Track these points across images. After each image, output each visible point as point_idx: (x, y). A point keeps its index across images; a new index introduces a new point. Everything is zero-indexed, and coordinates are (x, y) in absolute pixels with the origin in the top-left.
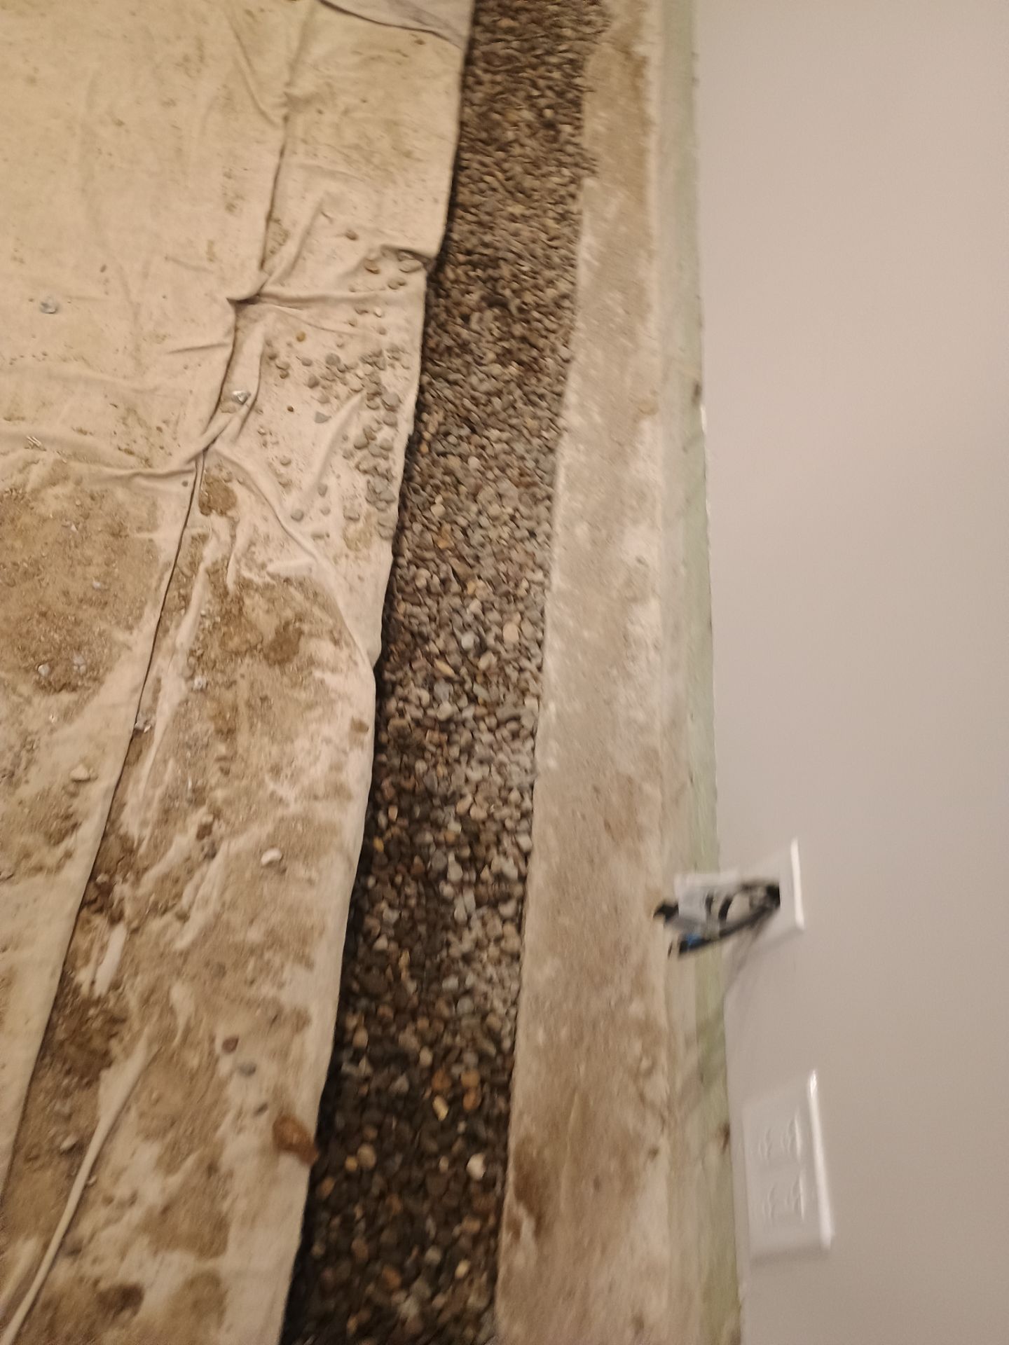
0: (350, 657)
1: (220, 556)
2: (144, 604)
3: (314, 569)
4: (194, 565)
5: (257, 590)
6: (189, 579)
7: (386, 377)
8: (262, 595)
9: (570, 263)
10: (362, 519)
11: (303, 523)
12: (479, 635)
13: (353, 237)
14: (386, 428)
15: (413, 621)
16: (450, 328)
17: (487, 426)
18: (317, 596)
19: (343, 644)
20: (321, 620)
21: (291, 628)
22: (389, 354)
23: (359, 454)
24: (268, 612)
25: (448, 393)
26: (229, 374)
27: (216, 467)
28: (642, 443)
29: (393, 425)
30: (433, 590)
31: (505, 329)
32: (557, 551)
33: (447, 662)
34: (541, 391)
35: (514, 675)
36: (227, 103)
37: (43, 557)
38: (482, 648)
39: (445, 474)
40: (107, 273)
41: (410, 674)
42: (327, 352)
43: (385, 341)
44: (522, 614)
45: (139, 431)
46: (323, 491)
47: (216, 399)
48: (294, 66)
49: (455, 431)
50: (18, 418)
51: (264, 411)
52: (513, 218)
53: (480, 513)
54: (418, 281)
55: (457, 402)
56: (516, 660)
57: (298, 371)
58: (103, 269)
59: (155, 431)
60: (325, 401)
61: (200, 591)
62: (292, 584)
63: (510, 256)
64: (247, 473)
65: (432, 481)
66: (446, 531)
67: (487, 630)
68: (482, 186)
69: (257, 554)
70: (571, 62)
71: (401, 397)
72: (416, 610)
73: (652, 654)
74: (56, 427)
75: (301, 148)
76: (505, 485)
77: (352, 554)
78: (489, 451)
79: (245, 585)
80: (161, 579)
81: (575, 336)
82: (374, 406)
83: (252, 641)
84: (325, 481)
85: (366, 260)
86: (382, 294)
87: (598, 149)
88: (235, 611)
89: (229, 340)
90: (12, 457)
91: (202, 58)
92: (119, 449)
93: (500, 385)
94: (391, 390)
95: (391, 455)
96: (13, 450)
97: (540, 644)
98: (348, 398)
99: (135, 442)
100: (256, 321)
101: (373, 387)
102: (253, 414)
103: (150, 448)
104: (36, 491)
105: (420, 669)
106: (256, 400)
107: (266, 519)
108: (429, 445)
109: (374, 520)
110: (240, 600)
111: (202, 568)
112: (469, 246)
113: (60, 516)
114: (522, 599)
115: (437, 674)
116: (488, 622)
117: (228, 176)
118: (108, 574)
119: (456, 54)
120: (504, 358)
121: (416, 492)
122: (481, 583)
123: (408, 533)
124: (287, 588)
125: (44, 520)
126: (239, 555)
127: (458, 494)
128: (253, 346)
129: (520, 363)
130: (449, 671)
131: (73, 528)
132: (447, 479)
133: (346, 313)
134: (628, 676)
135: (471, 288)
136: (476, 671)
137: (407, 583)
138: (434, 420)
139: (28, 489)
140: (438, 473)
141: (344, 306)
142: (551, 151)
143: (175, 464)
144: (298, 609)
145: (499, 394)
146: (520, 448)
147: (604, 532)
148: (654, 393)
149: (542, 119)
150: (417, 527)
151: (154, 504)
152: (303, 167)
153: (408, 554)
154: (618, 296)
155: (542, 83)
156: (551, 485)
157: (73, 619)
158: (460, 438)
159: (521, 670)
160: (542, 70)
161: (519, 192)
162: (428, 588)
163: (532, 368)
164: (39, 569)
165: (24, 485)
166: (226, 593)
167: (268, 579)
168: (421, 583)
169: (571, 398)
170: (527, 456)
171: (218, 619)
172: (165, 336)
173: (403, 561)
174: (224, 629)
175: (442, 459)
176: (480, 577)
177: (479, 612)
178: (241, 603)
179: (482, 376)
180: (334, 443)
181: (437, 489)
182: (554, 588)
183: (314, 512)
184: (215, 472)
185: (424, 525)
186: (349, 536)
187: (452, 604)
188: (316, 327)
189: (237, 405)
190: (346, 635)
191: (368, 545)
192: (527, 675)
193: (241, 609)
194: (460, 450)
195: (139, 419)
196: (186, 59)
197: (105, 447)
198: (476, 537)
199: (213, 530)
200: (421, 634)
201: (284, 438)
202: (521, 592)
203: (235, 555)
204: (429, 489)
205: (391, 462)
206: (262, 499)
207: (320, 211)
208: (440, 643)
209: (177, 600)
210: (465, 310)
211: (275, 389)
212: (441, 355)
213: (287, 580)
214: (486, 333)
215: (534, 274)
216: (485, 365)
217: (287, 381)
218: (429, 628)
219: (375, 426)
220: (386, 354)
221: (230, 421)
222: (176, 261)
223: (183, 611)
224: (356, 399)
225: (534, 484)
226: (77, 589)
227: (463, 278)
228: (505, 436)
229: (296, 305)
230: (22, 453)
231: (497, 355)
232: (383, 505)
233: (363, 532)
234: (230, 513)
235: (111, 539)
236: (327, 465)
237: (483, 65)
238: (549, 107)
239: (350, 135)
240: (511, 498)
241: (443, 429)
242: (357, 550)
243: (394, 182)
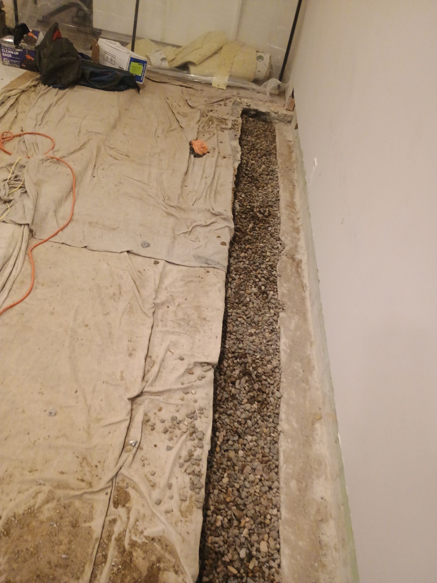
0: (183, 579)
1: (122, 530)
2: (85, 563)
3: (166, 531)
4: (109, 537)
5: (139, 547)
6: (107, 545)
7: (198, 423)
8: (141, 549)
9: (277, 350)
10: (188, 499)
11: (161, 505)
12: (248, 549)
13: (182, 359)
14: (198, 449)
15: (216, 545)
16: (226, 389)
17: (246, 434)
18: (168, 547)
19: (180, 573)
20: (169, 560)
21: (155, 567)
22: (199, 412)
23: (187, 464)
24: (144, 559)
25: (227, 420)
26: (128, 432)
27: (121, 481)
28: (317, 435)
29: (202, 447)
30: (225, 526)
31: (250, 386)
32: (283, 497)
33: (233, 566)
34: (269, 414)
35: (267, 571)
36: (130, 310)
37: (41, 543)
38: (250, 556)
39: (228, 461)
40: (78, 393)
41: (216, 575)
42: (171, 415)
43: (197, 405)
44: (268, 534)
45: (87, 469)
46: (170, 486)
47: (122, 446)
48: (157, 291)
49: (231, 438)
50: (35, 470)
51: (144, 448)
52: (251, 335)
53: (245, 479)
54: (210, 375)
55: (232, 425)
56: (268, 562)
57: (160, 427)
58: (76, 392)
59: (94, 468)
60: (171, 439)
61: (112, 552)
62: (155, 542)
63: (250, 352)
64: (135, 483)
65: (222, 466)
66: (230, 491)
67: (252, 546)
68: (237, 323)
69: (139, 526)
70: (271, 266)
71: (205, 432)
72: (217, 539)
73: (334, 553)
74: (51, 473)
75: (160, 323)
76: (256, 464)
77: (183, 519)
78: (247, 446)
79: (133, 544)
80: (94, 548)
81: (282, 385)
82: (192, 439)
83: (136, 578)
84: (171, 481)
85: (187, 369)
86: (195, 383)
87: (285, 300)
88: (128, 561)
89: (128, 417)
90: (31, 490)
91: (120, 293)
92: (78, 479)
93: (250, 414)
94: (200, 429)
95: (201, 463)
96: (31, 487)
97: (279, 551)
98: (181, 436)
99: (85, 474)
100: (140, 404)
101: (192, 430)
102: (139, 450)
103: (92, 477)
104: (40, 507)
105: (221, 572)
106: (140, 443)
107: (143, 506)
108: (220, 447)
109: (194, 499)
110: (131, 553)
111: (113, 538)
112: (233, 350)
113: (50, 519)
114: (268, 525)
115: (229, 574)
116: (252, 541)
117: (130, 341)
118: (69, 549)
119: (223, 274)
120: (251, 400)
121: (215, 473)
122: (247, 519)
123: (212, 496)
124: (153, 543)
125: (42, 523)
126: (131, 528)
127: (235, 471)
128: (139, 418)
129: (259, 402)
130: (235, 571)
131: (55, 525)
132: (229, 463)
133: (180, 394)
134: (324, 566)
135: (235, 368)
136: (248, 570)
137: (212, 525)
138: (221, 435)
139: (36, 507)
140: (224, 461)
141: (178, 392)
142: (265, 303)
143: (102, 485)
144: (158, 555)
145: (250, 418)
146: (262, 443)
147: (304, 485)
148: (320, 409)
149: (260, 290)
150: (216, 492)
151: (92, 507)
152: (161, 331)
153: (212, 508)
154: (299, 364)
155: (259, 276)
156: (277, 460)
157: (52, 577)
158: (234, 441)
159: (270, 568)
160: (259, 271)
161: (252, 323)
162: (222, 525)
163: (264, 403)
164: (38, 551)
165: (34, 505)
166: (125, 550)
167: (144, 540)
168: (219, 524)
169: (282, 416)
170: (265, 446)
171: (120, 567)
172: (101, 419)
173: (209, 513)
174: (123, 572)
175: (226, 453)
176: (247, 516)
177: (247, 536)
178: (131, 555)
179: (242, 410)
180: (175, 460)
181: (224, 470)
182: (283, 518)
183: (166, 499)
184: (121, 484)
185: (220, 490)
186: (183, 510)
187: (234, 533)
188: (167, 403)
189: (132, 448)
190: (181, 568)
191: (191, 513)
192: (273, 570)
193: (131, 559)
194: (234, 447)
195: (88, 462)
196: (114, 294)
197: (72, 480)
198: (244, 494)
199: (119, 516)
200: (220, 552)
201: (152, 461)
202: (267, 521)
203: (129, 528)
204: (220, 470)
205: (201, 466)
206: (142, 496)
207: (168, 350)
208: (230, 555)
209: (101, 558)
210: (233, 379)
211: (148, 436)
212: (223, 402)
213: (153, 539)
214: (243, 389)
215: (262, 359)
216: (243, 405)
217: (154, 431)
218: (224, 547)
219: (193, 449)
220: (197, 412)
221: (128, 456)
222: (107, 383)
223: (104, 564)
224: (184, 436)
225: (269, 460)
226: (54, 559)
227: (231, 364)
228: (254, 438)
229: (157, 394)
230: (35, 488)
231: (248, 399)
232: (197, 490)
233: (188, 507)
234: (127, 505)
235: (72, 529)
236: (172, 472)
237: (235, 273)
238: (263, 285)
239: (180, 315)
240: (259, 470)
241: (226, 438)
242: (186, 517)
243: (199, 332)
